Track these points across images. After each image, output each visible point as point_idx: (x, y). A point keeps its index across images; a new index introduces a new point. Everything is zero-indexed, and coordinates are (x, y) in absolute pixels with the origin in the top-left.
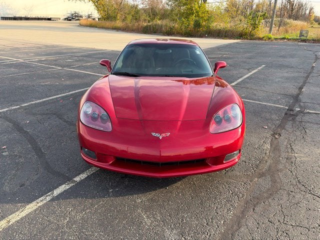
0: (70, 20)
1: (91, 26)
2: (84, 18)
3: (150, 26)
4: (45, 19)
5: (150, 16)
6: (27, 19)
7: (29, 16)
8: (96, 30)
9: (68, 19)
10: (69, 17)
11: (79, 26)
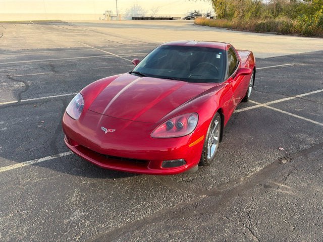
0: (189, 19)
1: (204, 25)
2: (203, 17)
3: (264, 24)
4: (167, 19)
5: (273, 13)
6: (152, 19)
7: (154, 16)
8: (207, 28)
9: (187, 18)
10: (188, 16)
11: (193, 25)
